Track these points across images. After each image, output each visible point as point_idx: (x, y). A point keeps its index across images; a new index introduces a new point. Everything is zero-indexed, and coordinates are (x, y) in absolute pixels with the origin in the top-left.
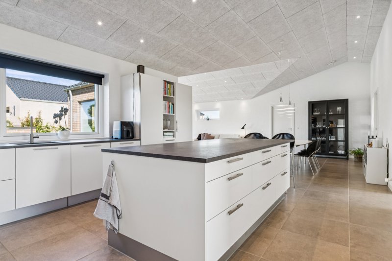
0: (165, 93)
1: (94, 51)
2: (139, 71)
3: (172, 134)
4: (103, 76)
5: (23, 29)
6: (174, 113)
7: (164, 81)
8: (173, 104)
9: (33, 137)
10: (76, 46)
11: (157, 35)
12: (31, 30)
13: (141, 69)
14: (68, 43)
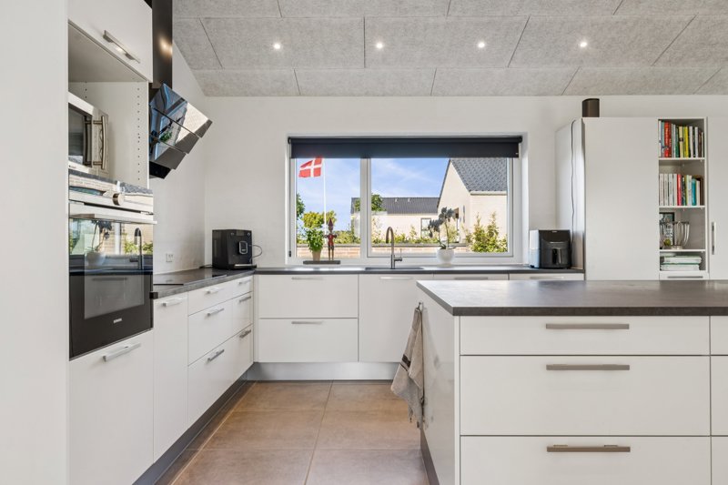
0: (669, 153)
1: (496, 94)
2: (585, 114)
3: (697, 260)
4: (519, 139)
5: (383, 95)
6: (702, 203)
7: (662, 121)
8: (700, 179)
9: (395, 259)
10: (462, 95)
11: (616, 17)
12: (393, 93)
13: (591, 108)
14: (448, 95)
